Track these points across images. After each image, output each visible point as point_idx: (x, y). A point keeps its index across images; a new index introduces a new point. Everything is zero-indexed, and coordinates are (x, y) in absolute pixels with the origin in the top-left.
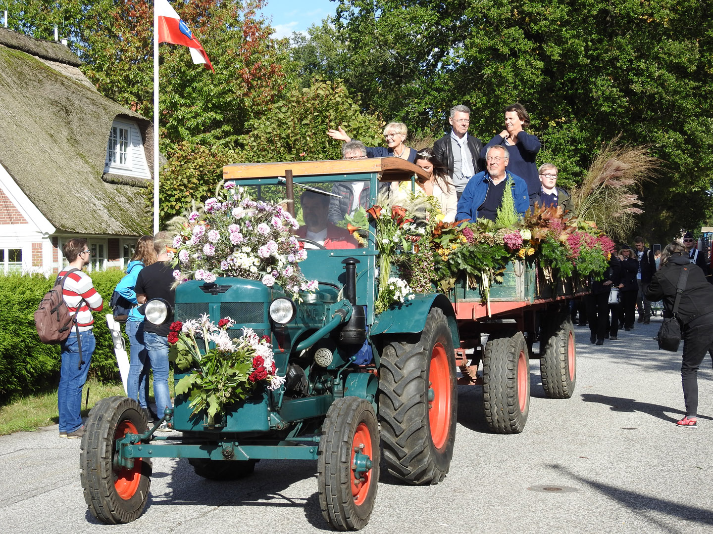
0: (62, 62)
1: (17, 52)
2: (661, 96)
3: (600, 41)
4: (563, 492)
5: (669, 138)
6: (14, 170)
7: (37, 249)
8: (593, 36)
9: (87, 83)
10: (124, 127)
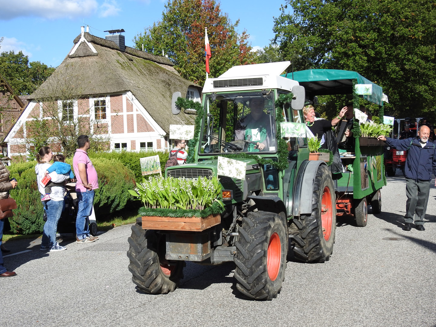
0: (166, 64)
1: (148, 61)
2: (418, 70)
3: (392, 47)
4: (399, 240)
5: (422, 88)
6: (149, 109)
7: (159, 142)
8: (389, 45)
9: (176, 73)
10: (192, 91)
